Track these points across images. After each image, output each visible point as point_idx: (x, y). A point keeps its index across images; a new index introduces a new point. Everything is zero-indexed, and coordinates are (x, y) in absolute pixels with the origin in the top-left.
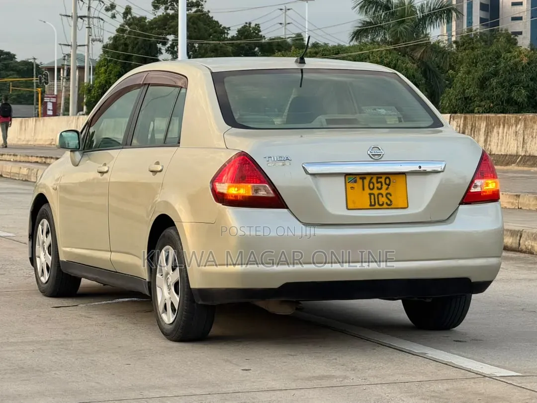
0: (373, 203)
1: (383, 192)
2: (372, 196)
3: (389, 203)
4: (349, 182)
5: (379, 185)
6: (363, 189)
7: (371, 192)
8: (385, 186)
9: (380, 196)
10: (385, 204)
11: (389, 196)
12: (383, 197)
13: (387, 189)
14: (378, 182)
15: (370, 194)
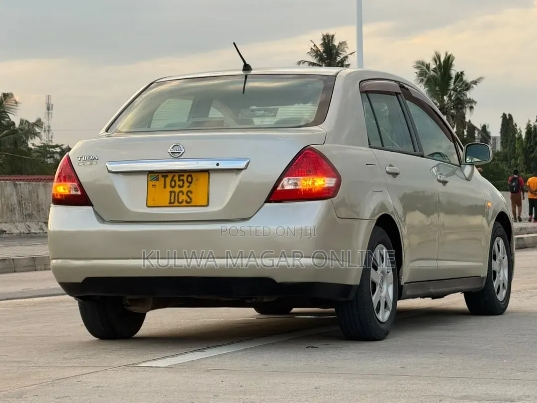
0: (172, 201)
1: (185, 189)
2: (173, 194)
3: (189, 200)
4: (151, 180)
5: (181, 183)
6: (165, 187)
7: (172, 189)
8: (186, 184)
9: (181, 194)
10: (184, 201)
11: (189, 194)
12: (183, 194)
13: (188, 187)
14: (179, 180)
15: (171, 192)
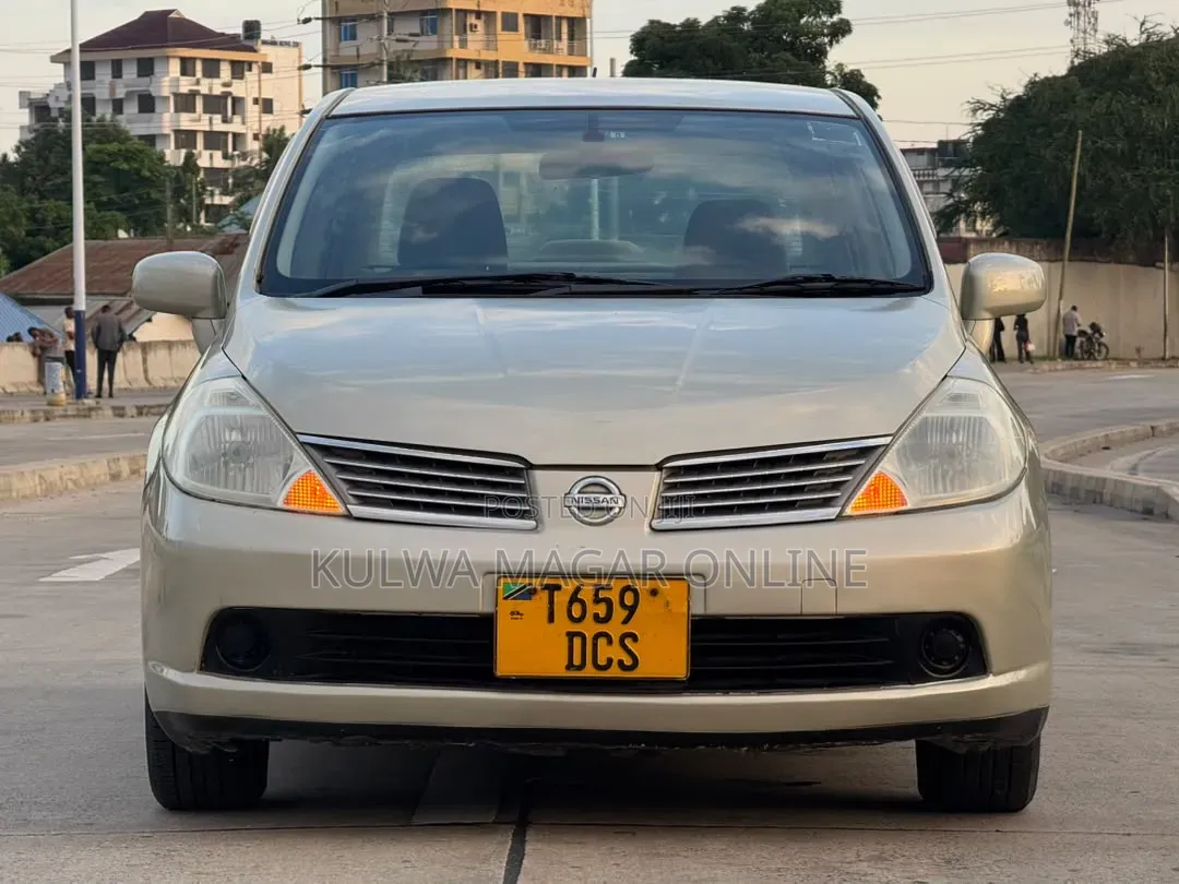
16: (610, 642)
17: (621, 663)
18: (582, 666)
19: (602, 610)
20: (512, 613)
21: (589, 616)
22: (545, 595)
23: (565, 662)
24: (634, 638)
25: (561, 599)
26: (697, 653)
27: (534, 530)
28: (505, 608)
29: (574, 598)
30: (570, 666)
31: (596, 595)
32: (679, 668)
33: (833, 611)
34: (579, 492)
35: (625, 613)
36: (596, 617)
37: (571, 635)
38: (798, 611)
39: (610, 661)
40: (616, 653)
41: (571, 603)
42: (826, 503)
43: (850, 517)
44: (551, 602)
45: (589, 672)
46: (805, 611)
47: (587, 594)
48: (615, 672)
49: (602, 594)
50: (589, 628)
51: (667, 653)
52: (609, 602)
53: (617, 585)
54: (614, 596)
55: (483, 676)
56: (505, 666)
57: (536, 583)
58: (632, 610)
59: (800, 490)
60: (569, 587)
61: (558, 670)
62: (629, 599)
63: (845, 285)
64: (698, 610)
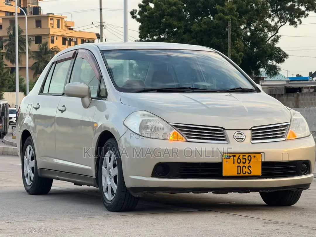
16: (246, 168)
17: (248, 172)
18: (240, 173)
19: (244, 161)
20: (226, 162)
21: (242, 162)
22: (232, 157)
23: (237, 173)
24: (251, 167)
25: (236, 158)
26: (263, 170)
27: (228, 143)
28: (225, 161)
29: (239, 158)
30: (238, 173)
31: (243, 157)
32: (259, 173)
33: (287, 160)
34: (236, 135)
35: (249, 161)
36: (243, 163)
37: (238, 166)
38: (281, 160)
39: (246, 172)
40: (247, 170)
41: (238, 159)
42: (282, 137)
43: (288, 140)
44: (234, 159)
45: (242, 174)
46: (283, 160)
47: (241, 158)
48: (247, 174)
49: (244, 157)
50: (241, 165)
51: (257, 170)
52: (245, 159)
53: (247, 155)
54: (246, 158)
55: (220, 176)
56: (225, 174)
57: (231, 155)
58: (250, 161)
59: (277, 134)
60: (237, 156)
61: (235, 174)
62: (249, 159)
63: (244, 90)
64: (263, 160)
